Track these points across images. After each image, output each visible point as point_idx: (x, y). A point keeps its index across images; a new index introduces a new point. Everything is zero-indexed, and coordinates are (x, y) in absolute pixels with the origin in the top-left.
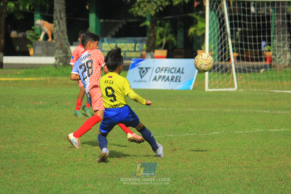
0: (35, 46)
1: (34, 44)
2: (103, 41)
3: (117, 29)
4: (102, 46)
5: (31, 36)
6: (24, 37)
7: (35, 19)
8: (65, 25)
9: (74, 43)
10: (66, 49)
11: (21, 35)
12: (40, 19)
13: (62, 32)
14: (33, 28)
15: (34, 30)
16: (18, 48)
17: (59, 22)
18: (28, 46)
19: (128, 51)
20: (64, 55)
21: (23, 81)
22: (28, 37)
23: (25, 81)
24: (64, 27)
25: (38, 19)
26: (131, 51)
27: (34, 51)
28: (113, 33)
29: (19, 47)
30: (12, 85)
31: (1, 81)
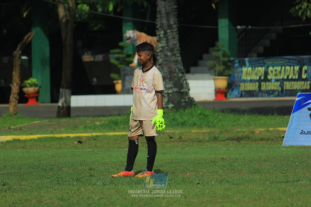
0: (125, 75)
1: (122, 73)
2: (243, 64)
3: (267, 43)
4: (242, 72)
5: (117, 59)
6: (106, 61)
7: (124, 28)
8: (177, 37)
9: (192, 69)
10: (180, 78)
11: (100, 58)
12: (133, 29)
13: (172, 50)
14: (121, 44)
15: (122, 48)
16: (95, 80)
17: (165, 33)
18: (113, 75)
19: (288, 80)
20: (175, 90)
21: (106, 137)
22: (113, 61)
23: (110, 136)
24: (174, 42)
25: (129, 30)
26: (292, 80)
27: (123, 86)
28: (261, 49)
29: (97, 78)
30: (88, 145)
31: (69, 137)
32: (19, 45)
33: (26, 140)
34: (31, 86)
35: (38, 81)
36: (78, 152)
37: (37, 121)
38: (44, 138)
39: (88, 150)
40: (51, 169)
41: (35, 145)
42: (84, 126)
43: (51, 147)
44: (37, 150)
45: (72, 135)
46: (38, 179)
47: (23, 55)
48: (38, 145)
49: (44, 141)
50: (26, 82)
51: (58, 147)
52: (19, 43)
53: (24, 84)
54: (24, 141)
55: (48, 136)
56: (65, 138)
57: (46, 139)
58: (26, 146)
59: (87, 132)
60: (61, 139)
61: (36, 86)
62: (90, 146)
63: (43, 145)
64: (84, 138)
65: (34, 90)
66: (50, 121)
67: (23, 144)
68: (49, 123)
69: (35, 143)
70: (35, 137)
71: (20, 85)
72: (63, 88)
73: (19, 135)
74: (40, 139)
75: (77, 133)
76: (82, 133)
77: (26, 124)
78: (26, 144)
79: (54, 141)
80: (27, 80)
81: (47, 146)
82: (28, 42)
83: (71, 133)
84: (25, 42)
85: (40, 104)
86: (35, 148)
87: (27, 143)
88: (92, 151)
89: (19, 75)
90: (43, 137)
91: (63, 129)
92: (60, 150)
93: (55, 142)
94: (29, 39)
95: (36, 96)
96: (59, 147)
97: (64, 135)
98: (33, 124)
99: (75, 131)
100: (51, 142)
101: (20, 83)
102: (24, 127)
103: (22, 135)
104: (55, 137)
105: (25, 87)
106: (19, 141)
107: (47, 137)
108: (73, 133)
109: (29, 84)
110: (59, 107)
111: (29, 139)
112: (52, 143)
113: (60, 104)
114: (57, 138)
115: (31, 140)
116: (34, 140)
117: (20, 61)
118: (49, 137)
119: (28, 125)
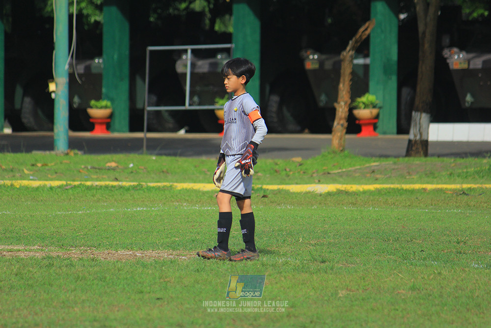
11: (478, 63)
16: (469, 98)
21: (484, 192)
29: (473, 95)
30: (455, 203)
31: (425, 190)
32: (351, 42)
33: (357, 191)
34: (366, 106)
35: (377, 99)
36: (439, 213)
37: (374, 162)
38: (386, 189)
39: (455, 211)
40: (397, 240)
41: (372, 201)
42: (449, 173)
43: (396, 204)
44: (374, 208)
45: (429, 187)
46: (375, 255)
47: (356, 58)
48: (376, 200)
49: (385, 194)
50: (359, 100)
51: (408, 204)
52: (351, 39)
53: (355, 104)
54: (355, 194)
55: (392, 186)
56: (419, 191)
57: (389, 192)
58: (357, 201)
59: (454, 183)
60: (412, 191)
61: (374, 107)
62: (459, 205)
63: (384, 200)
64: (449, 192)
65: (371, 113)
66: (395, 163)
67: (353, 199)
68: (393, 167)
69: (372, 198)
70: (371, 187)
71: (350, 104)
72: (417, 110)
73: (347, 184)
74: (379, 191)
75: (438, 184)
76: (445, 183)
77: (358, 167)
78: (357, 198)
79: (401, 195)
80: (360, 97)
81: (390, 202)
82: (364, 37)
83: (428, 183)
84: (361, 36)
85: (380, 136)
86: (371, 206)
87: (360, 195)
88: (461, 213)
89: (349, 90)
90: (383, 188)
91: (415, 177)
92: (410, 210)
93: (403, 197)
94: (367, 32)
95: (373, 123)
96: (409, 206)
97: (417, 186)
98: (369, 167)
99: (435, 180)
100: (397, 196)
101: (349, 101)
102: (355, 171)
103: (350, 184)
104: (402, 189)
105: (356, 108)
106: (347, 193)
107: (390, 188)
108: (432, 183)
109: (364, 103)
110: (410, 141)
111: (361, 190)
112: (397, 199)
113: (411, 136)
114: (406, 190)
115: (364, 192)
116: (370, 192)
117: (352, 66)
118: (393, 189)
119: (360, 169)
